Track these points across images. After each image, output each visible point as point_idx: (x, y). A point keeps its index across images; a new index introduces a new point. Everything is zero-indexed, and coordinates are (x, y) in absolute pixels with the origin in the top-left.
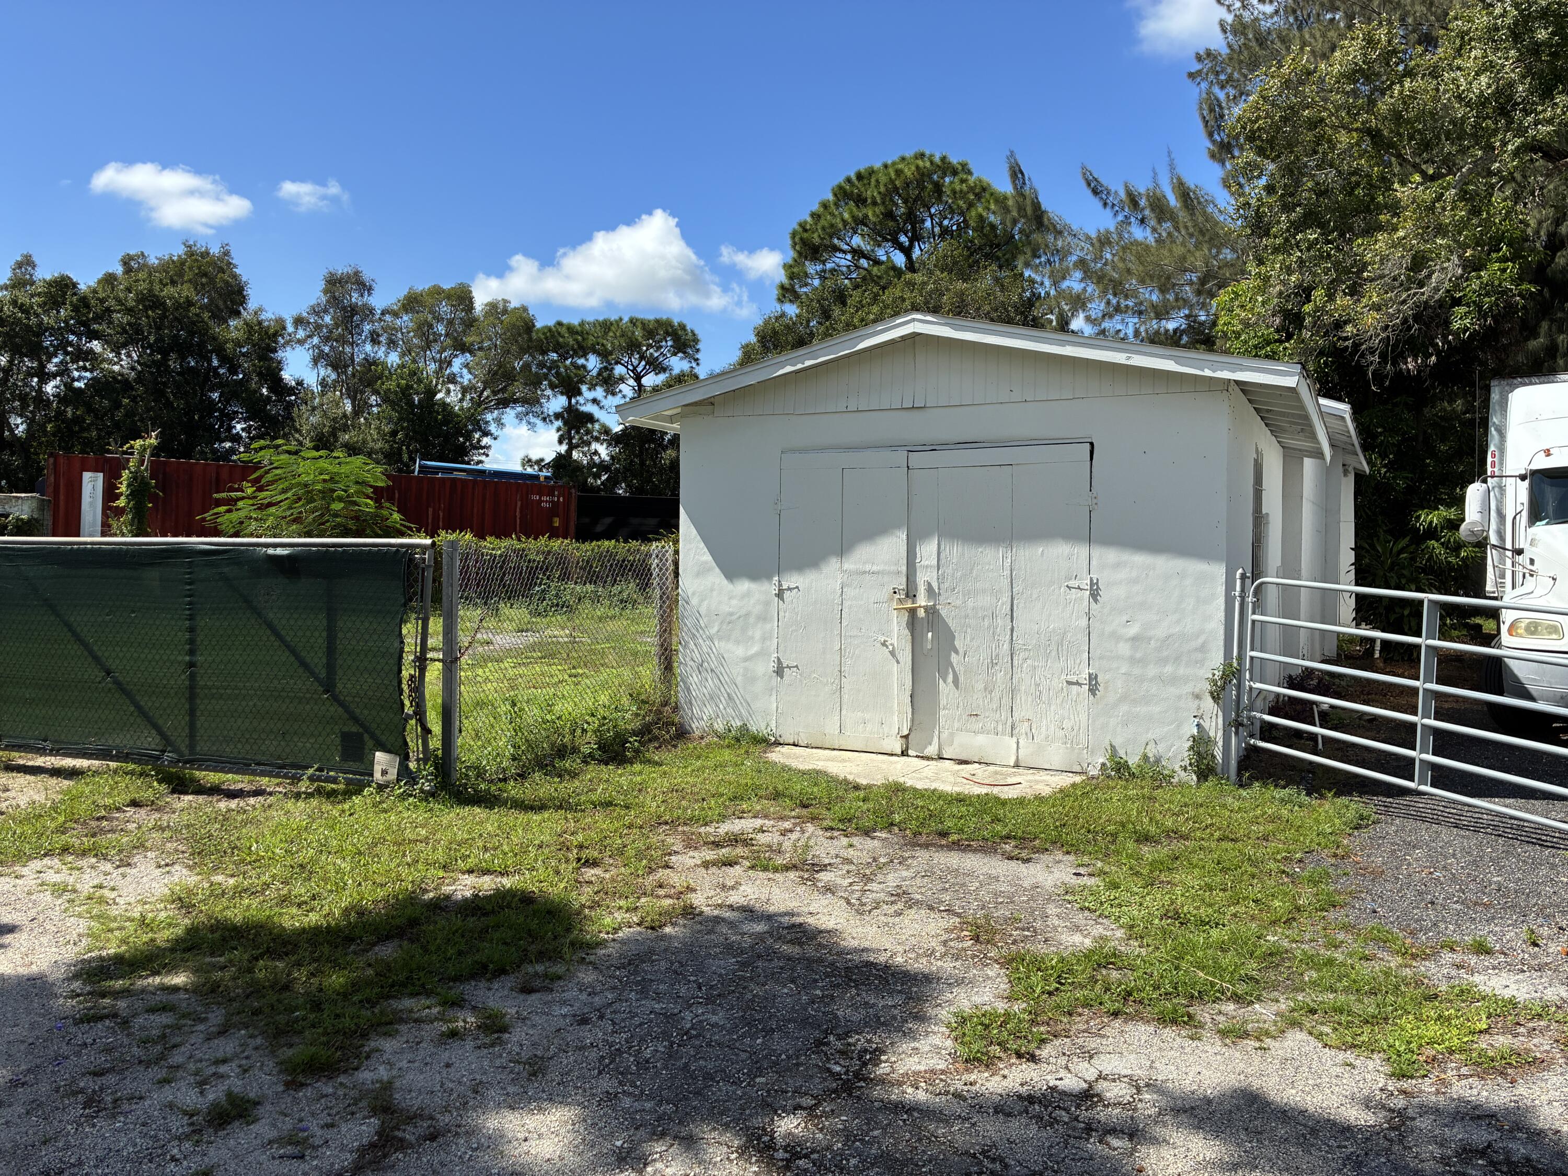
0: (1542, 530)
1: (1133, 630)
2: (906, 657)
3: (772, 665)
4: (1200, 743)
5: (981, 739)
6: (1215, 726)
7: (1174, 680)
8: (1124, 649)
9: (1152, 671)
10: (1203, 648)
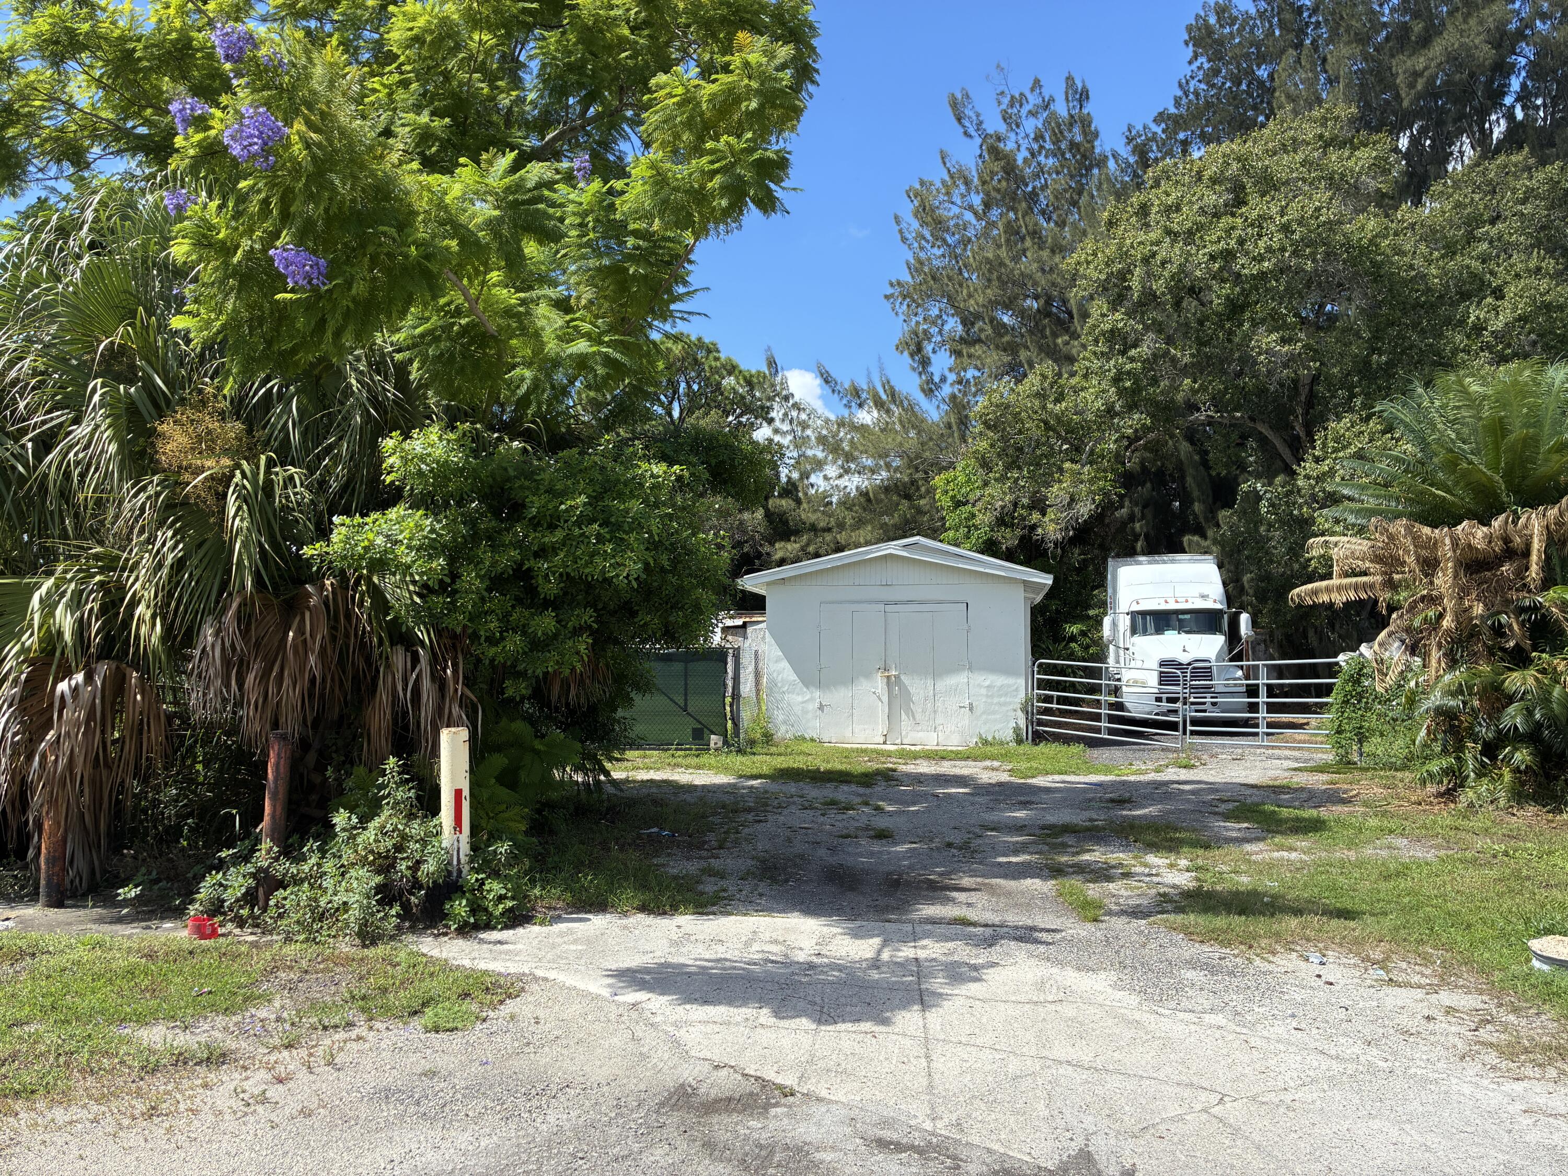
0: (1137, 639)
1: (987, 683)
2: (885, 699)
3: (817, 705)
4: (1017, 730)
5: (921, 734)
6: (1022, 723)
7: (1005, 704)
8: (984, 691)
9: (996, 700)
10: (1017, 690)
